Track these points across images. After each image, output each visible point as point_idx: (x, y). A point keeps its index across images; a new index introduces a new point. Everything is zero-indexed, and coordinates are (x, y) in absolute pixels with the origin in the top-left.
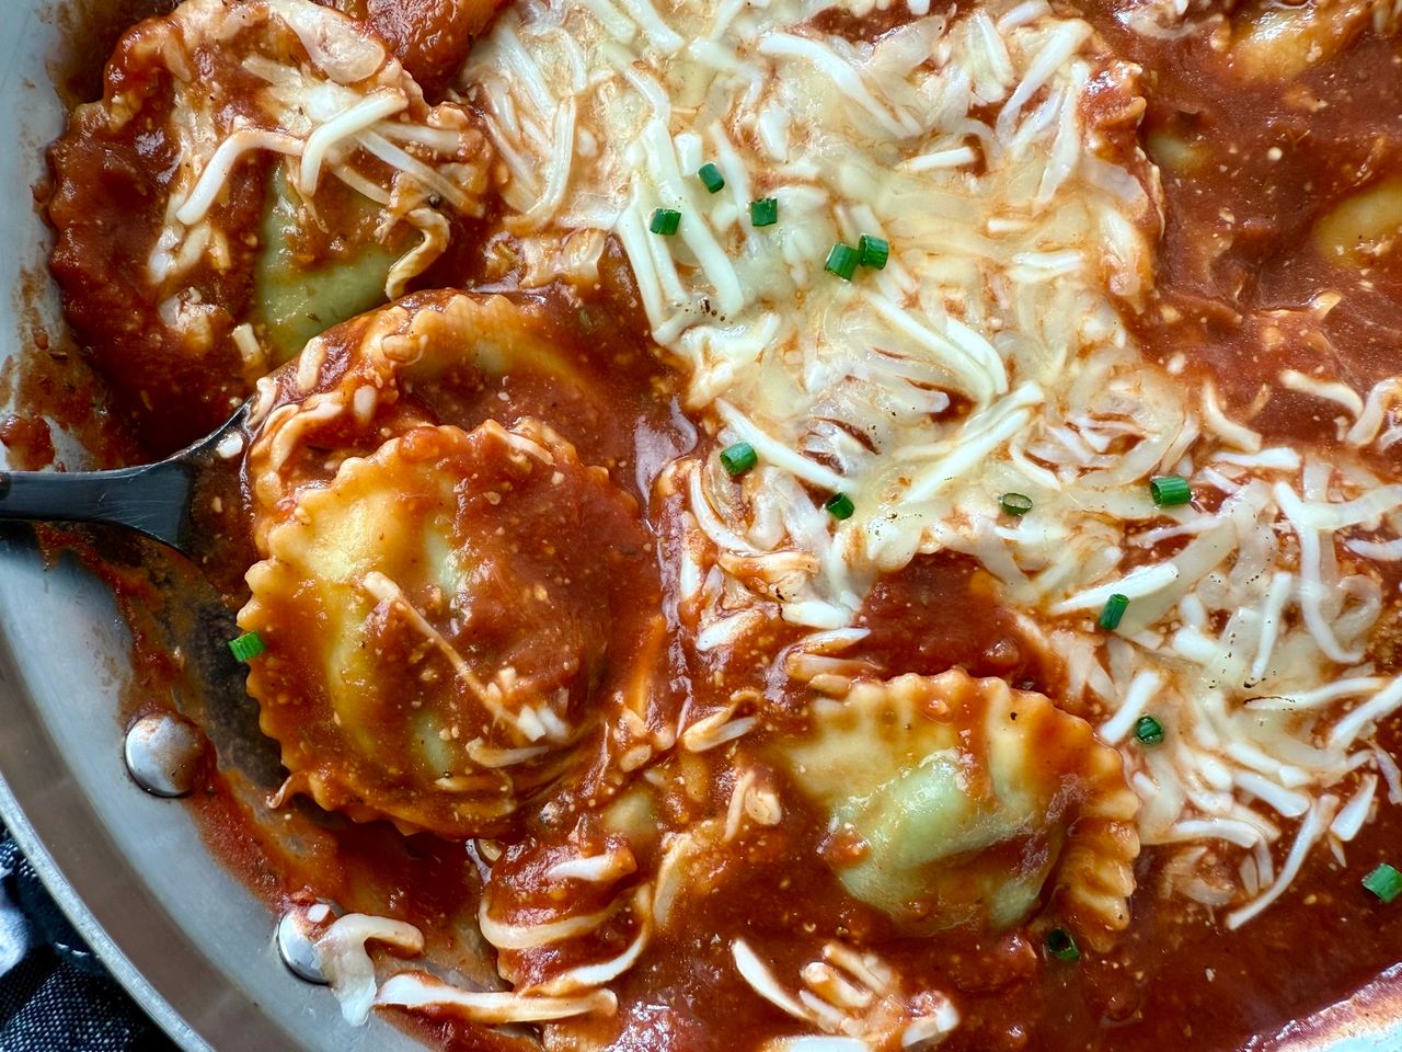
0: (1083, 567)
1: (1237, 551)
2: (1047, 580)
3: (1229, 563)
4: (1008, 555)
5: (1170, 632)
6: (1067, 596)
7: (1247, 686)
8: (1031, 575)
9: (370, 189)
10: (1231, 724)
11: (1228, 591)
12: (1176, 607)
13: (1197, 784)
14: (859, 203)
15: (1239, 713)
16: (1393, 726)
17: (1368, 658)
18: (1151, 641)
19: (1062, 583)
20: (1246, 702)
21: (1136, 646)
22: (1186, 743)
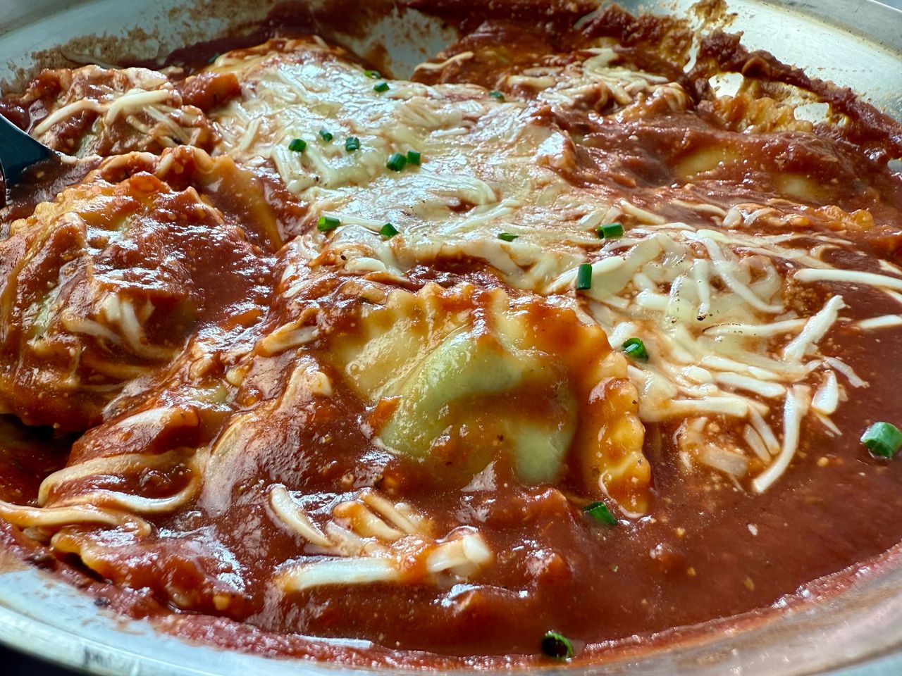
0: (559, 262)
1: (663, 252)
2: (537, 272)
3: (660, 258)
4: (506, 257)
5: (632, 298)
6: (553, 280)
7: (701, 319)
8: (526, 268)
9: (142, 127)
10: (698, 345)
11: (665, 272)
12: (631, 281)
13: (685, 382)
14: (405, 143)
15: (701, 338)
16: (830, 344)
17: (788, 309)
18: (622, 304)
19: (548, 272)
20: (704, 331)
21: (611, 307)
22: (669, 361)
